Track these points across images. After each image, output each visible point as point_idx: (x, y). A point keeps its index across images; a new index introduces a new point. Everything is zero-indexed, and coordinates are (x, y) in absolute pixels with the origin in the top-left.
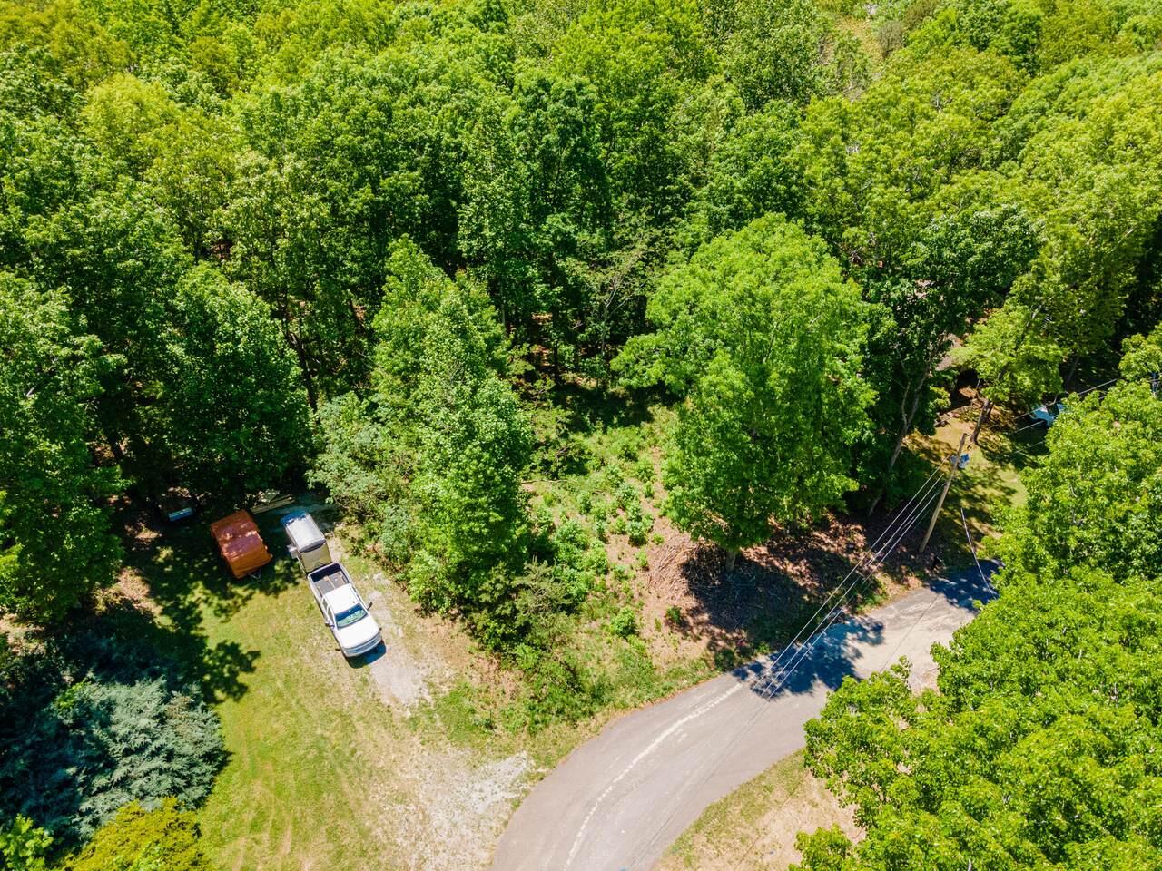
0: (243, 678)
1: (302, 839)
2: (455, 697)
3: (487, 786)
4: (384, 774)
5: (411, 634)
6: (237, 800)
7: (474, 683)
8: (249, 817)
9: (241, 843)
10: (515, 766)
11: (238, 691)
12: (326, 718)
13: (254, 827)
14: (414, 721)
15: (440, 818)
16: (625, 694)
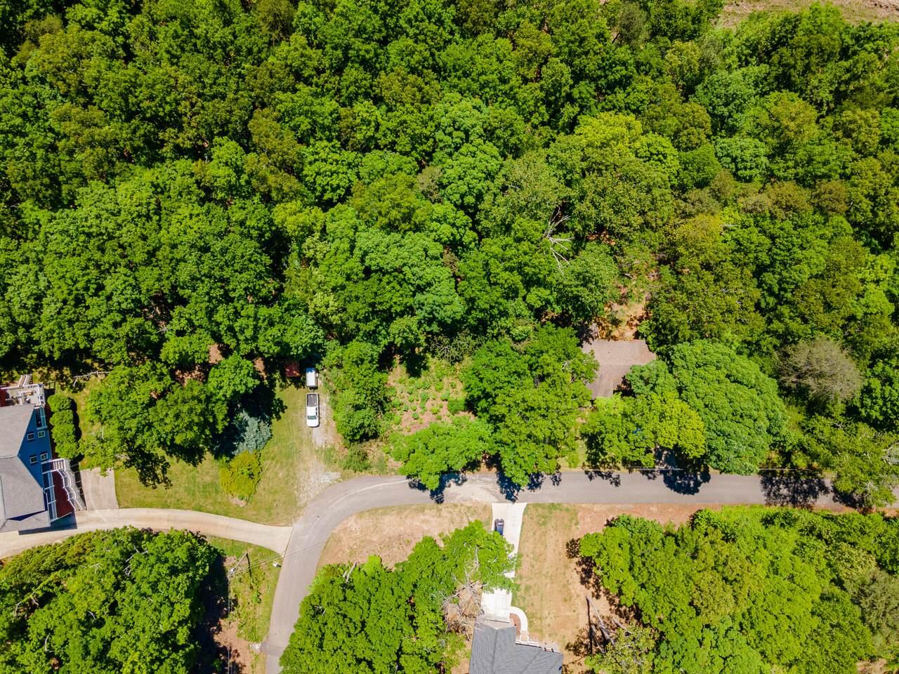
0: (281, 413)
1: (281, 468)
2: (330, 450)
3: (326, 477)
4: (304, 462)
5: (328, 424)
6: (271, 449)
7: (337, 449)
8: (272, 455)
9: (269, 462)
10: (336, 475)
11: (279, 418)
12: (297, 438)
13: (273, 459)
14: (317, 451)
15: (312, 479)
16: (374, 470)
